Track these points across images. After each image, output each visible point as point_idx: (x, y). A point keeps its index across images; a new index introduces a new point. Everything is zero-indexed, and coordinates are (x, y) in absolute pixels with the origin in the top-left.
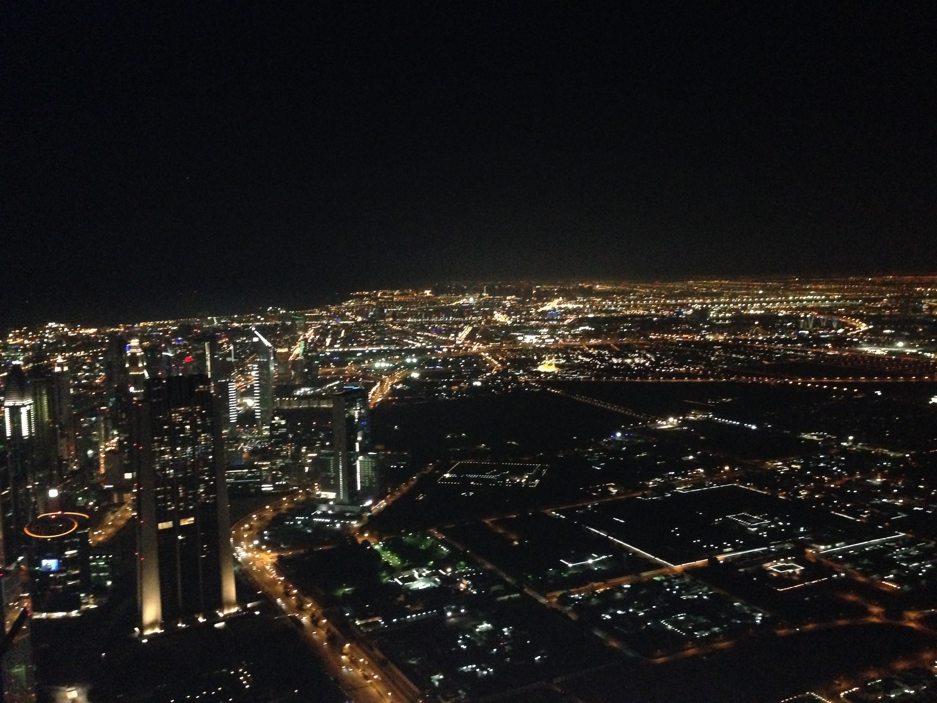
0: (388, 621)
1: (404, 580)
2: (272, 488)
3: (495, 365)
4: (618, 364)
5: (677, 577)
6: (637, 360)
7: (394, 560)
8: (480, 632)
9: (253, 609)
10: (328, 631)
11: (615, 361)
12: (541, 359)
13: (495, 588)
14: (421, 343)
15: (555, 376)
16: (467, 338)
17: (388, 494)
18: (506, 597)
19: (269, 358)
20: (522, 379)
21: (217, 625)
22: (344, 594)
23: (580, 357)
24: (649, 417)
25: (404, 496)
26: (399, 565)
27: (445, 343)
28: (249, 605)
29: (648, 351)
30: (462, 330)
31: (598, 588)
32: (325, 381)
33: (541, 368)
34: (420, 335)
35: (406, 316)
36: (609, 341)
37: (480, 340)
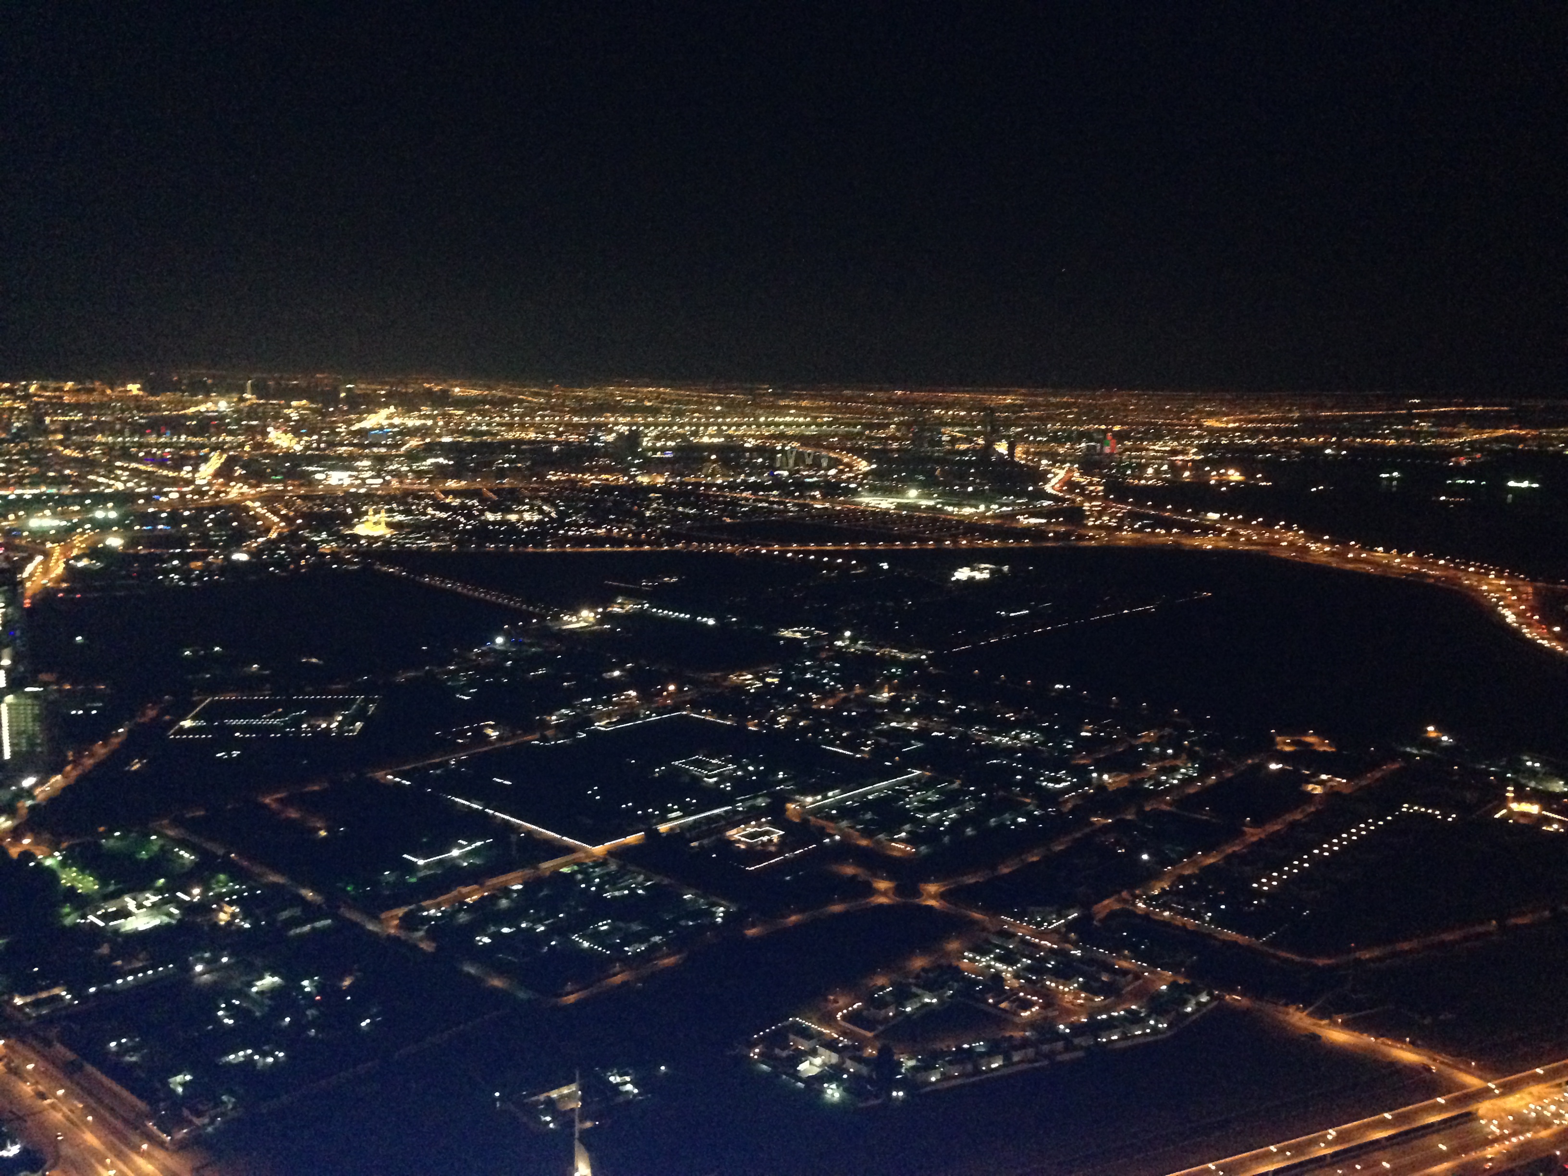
0: (78, 992)
1: (105, 917)
3: (274, 523)
4: (494, 523)
5: (597, 864)
6: (527, 517)
7: (87, 884)
8: (261, 993)
11: (490, 517)
12: (359, 514)
13: (285, 915)
14: (125, 482)
15: (387, 543)
16: (217, 474)
17: (69, 763)
18: (307, 928)
20: (326, 548)
23: (430, 510)
24: (548, 610)
25: (98, 766)
26: (97, 891)
27: (174, 482)
29: (546, 500)
30: (206, 459)
31: (469, 895)
33: (361, 529)
34: (121, 468)
35: (93, 431)
36: (478, 483)
37: (243, 479)
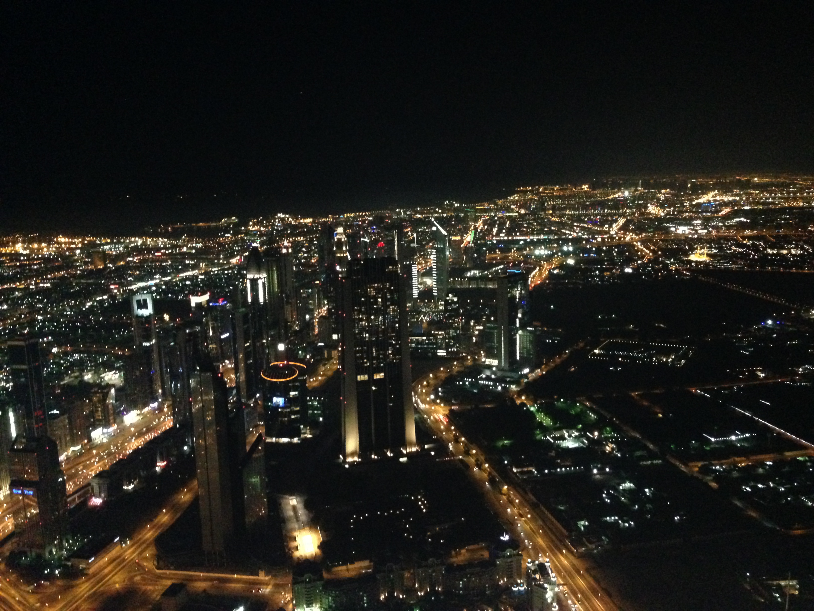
0: (540, 471)
1: (555, 438)
2: (445, 354)
3: (647, 253)
4: (772, 255)
6: (793, 252)
7: (547, 421)
8: (624, 490)
9: (430, 450)
10: (490, 474)
11: (770, 251)
12: (692, 249)
13: (638, 453)
14: (577, 233)
15: (707, 265)
16: (620, 229)
17: (544, 364)
18: (649, 462)
19: (445, 245)
20: (673, 268)
21: (402, 460)
22: (504, 445)
23: (733, 247)
24: (803, 306)
25: (556, 367)
26: (551, 426)
27: (600, 233)
28: (426, 446)
29: (806, 242)
30: (616, 221)
31: (740, 462)
32: (492, 265)
33: (693, 257)
34: (576, 226)
35: (565, 209)
36: (765, 232)
37: (633, 231)
